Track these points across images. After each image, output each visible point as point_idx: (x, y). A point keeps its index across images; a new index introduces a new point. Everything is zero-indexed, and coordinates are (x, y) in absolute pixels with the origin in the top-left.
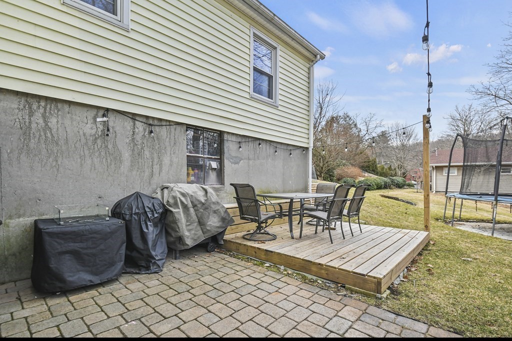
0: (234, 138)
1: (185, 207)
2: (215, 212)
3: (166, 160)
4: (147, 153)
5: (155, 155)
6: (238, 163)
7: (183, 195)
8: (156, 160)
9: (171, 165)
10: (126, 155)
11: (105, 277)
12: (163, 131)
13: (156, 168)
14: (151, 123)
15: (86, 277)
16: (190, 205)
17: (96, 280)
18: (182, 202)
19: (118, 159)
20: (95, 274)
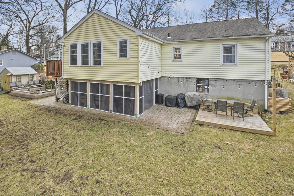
0: (214, 80)
1: (188, 98)
2: (195, 100)
3: (191, 86)
4: (186, 85)
5: (188, 85)
6: (215, 87)
7: (188, 95)
8: (188, 86)
9: (192, 87)
10: (182, 85)
11: (172, 106)
12: (190, 80)
13: (188, 88)
14: (187, 78)
15: (169, 105)
16: (189, 97)
17: (171, 106)
18: (187, 97)
19: (181, 86)
20: (171, 105)
